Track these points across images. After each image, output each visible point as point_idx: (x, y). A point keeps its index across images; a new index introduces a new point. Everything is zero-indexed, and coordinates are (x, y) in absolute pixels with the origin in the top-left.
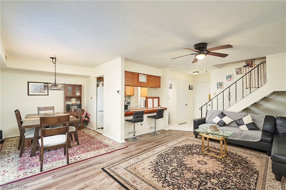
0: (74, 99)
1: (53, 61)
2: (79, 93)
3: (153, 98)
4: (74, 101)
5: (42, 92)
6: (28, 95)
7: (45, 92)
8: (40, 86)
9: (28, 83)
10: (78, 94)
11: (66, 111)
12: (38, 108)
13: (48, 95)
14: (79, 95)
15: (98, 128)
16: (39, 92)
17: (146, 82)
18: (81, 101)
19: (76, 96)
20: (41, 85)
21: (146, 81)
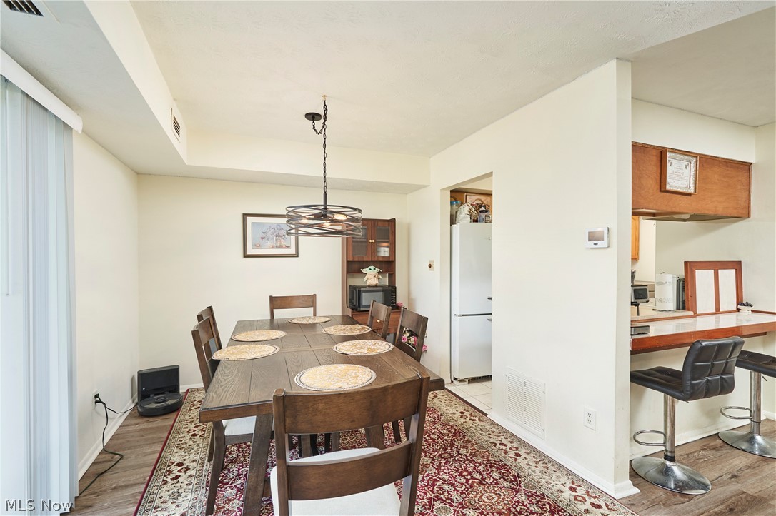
0: (372, 267)
1: (314, 128)
2: (387, 249)
3: (716, 266)
4: (371, 276)
5: (280, 247)
6: (245, 256)
7: (288, 247)
8: (275, 226)
9: (245, 216)
10: (384, 252)
11: (349, 312)
12: (271, 298)
13: (298, 256)
14: (387, 254)
15: (455, 379)
16: (273, 247)
17: (692, 191)
18: (392, 277)
19: (378, 257)
20: (278, 225)
21: (692, 185)
